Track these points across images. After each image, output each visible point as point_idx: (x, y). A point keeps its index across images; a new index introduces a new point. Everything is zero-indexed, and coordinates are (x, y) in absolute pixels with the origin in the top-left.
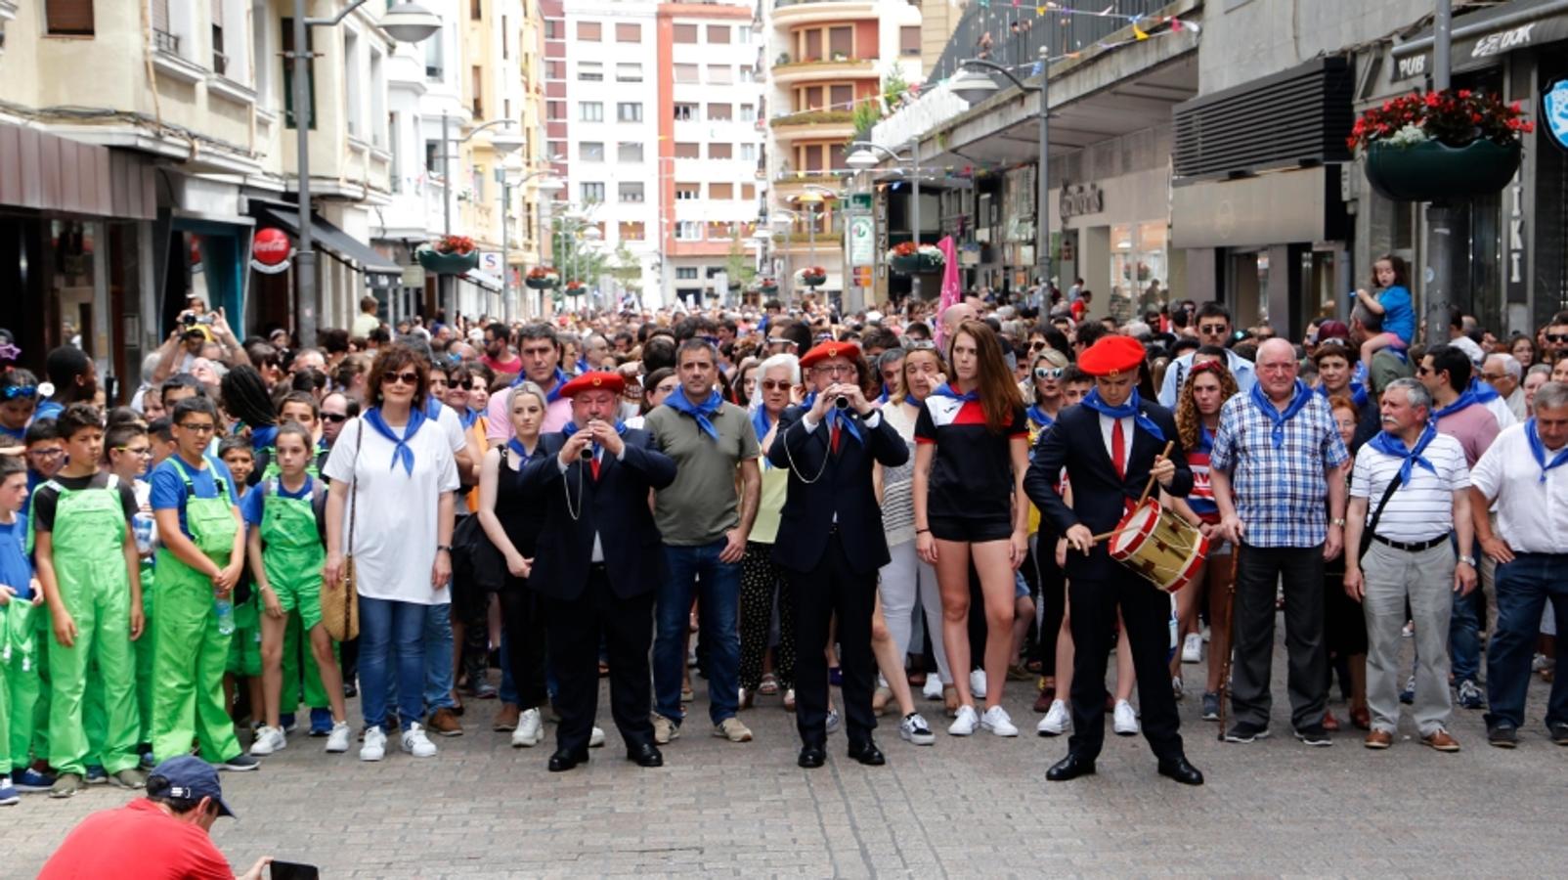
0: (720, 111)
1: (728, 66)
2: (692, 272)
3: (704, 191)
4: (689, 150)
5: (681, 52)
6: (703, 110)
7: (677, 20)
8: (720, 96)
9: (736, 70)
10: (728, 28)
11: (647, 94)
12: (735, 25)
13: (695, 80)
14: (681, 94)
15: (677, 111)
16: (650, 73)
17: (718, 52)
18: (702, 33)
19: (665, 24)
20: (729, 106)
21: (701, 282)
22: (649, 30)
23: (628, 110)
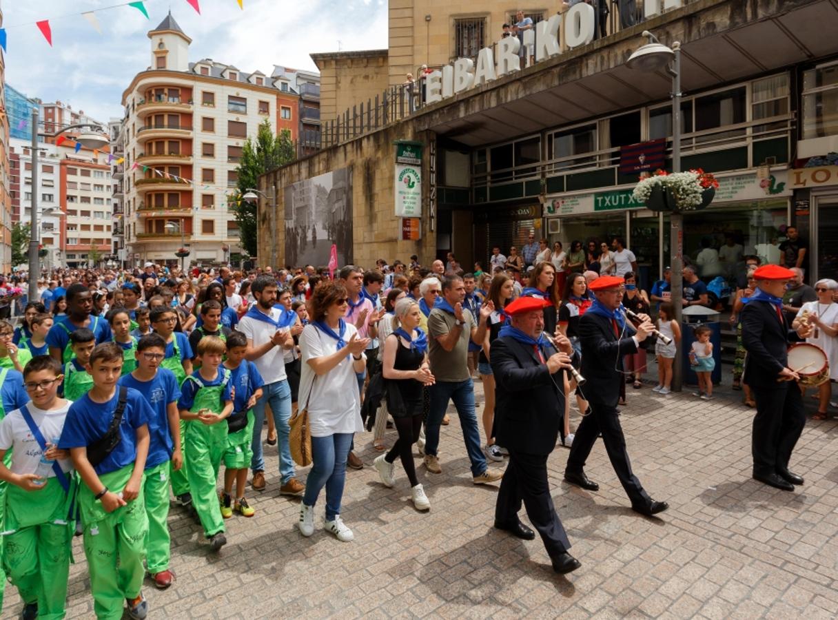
0: (86, 200)
1: (89, 184)
2: (73, 256)
3: (79, 227)
4: (73, 212)
5: (70, 178)
6: (79, 199)
7: (69, 166)
8: (85, 194)
9: (92, 187)
10: (89, 171)
11: (56, 192)
12: (92, 171)
13: (75, 188)
14: (70, 192)
15: (68, 198)
16: (57, 184)
17: (85, 179)
18: (79, 172)
19: (63, 167)
20: (89, 198)
21: (77, 259)
22: (57, 169)
23: (47, 197)
